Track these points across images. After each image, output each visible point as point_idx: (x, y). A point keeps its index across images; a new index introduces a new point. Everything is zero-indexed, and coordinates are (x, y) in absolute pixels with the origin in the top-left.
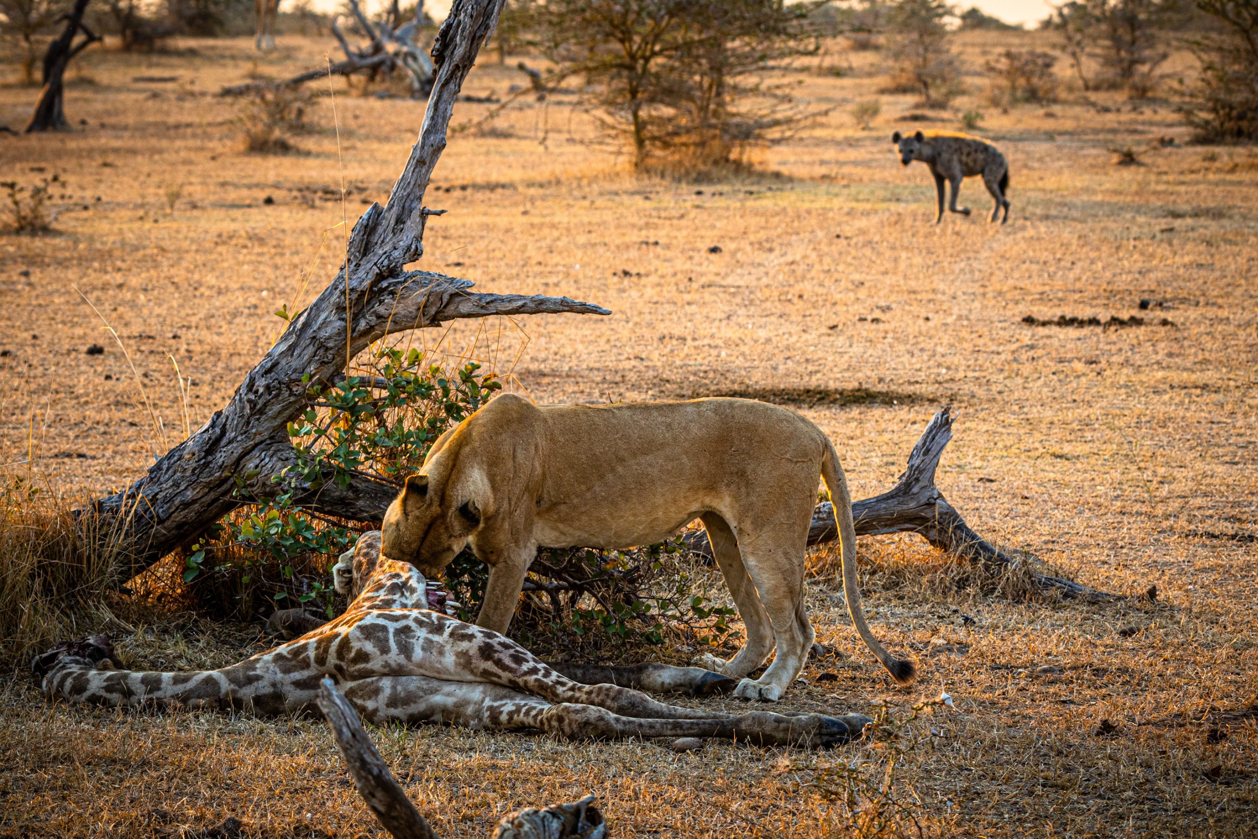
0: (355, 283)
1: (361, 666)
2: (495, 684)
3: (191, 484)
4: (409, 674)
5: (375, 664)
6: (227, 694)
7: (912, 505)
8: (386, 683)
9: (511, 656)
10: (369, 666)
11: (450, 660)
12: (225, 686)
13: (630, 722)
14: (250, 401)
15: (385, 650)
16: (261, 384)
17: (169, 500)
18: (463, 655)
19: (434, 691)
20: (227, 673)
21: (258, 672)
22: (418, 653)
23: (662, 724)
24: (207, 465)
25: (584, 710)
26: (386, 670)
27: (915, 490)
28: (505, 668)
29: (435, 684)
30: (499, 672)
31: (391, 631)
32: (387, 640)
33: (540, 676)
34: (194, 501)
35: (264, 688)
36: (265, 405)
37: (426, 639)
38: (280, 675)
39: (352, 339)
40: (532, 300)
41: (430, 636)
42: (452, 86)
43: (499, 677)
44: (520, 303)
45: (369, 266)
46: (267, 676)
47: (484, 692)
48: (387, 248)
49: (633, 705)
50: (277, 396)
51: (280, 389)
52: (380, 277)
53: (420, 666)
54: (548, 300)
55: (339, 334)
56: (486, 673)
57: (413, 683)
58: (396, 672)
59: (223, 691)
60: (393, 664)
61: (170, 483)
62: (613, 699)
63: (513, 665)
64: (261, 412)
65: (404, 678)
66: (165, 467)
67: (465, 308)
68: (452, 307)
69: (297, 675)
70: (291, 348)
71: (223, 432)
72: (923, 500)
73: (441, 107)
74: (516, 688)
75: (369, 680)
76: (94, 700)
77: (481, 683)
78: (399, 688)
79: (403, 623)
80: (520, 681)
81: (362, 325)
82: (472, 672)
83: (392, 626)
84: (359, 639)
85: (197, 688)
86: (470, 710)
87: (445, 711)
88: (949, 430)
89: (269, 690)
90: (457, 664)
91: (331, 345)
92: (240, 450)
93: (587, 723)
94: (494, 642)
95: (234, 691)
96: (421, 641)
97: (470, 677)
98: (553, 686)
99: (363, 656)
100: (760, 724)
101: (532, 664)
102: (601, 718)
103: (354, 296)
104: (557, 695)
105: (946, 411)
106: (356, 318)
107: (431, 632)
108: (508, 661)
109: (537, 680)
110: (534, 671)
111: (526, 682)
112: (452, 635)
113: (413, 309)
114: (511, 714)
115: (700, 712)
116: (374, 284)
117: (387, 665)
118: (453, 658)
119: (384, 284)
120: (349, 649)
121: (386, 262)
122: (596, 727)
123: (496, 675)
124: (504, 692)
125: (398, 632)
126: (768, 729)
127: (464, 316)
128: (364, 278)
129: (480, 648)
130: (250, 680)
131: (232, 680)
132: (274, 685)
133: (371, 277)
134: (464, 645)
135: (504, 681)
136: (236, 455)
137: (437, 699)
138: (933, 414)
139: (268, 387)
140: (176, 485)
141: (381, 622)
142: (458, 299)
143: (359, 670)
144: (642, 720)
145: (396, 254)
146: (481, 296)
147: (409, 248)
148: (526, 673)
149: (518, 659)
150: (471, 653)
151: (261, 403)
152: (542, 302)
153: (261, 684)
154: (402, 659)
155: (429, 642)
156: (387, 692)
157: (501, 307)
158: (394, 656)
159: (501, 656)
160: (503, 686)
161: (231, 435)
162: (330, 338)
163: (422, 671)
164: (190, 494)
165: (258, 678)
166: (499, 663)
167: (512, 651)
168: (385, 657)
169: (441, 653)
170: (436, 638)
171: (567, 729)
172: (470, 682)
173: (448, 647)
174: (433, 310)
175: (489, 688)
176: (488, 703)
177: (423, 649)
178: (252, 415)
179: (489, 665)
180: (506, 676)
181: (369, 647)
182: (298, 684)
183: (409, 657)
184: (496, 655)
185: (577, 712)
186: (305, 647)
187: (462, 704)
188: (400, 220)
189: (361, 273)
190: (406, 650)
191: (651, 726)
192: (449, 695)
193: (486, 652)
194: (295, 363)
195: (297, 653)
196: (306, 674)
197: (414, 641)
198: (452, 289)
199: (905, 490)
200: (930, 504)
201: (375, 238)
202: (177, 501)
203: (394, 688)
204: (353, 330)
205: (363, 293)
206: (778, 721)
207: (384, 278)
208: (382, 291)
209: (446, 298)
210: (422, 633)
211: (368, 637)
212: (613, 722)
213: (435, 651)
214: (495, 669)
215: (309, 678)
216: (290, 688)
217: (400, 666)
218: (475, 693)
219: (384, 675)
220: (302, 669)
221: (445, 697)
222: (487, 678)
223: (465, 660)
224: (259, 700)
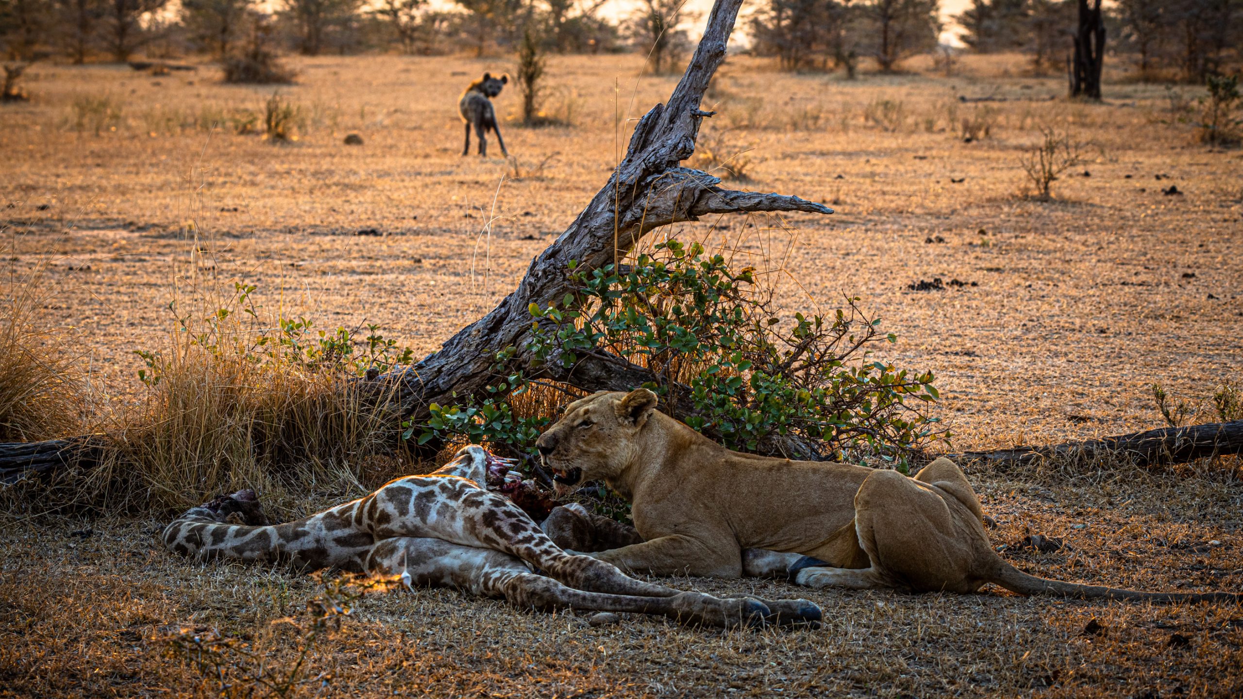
0: (624, 177)
1: (384, 526)
2: (494, 549)
3: (474, 358)
4: (425, 536)
5: (395, 525)
6: (275, 548)
8: (402, 542)
9: (512, 525)
11: (459, 525)
12: (275, 541)
13: (575, 595)
14: (530, 284)
15: (403, 512)
16: (541, 268)
17: (451, 373)
18: (470, 520)
19: (444, 553)
20: (279, 530)
21: (306, 528)
22: (433, 517)
23: (604, 599)
24: (488, 341)
25: (535, 580)
26: (404, 531)
28: (503, 535)
29: (447, 546)
30: (498, 538)
31: (415, 494)
32: (407, 502)
33: (531, 545)
34: (474, 375)
35: (308, 543)
36: (542, 288)
37: (444, 503)
38: (324, 532)
39: (620, 230)
41: (448, 502)
43: (498, 544)
44: (757, 200)
45: (639, 161)
46: (313, 532)
47: (486, 559)
48: (656, 146)
50: (553, 279)
51: (555, 274)
52: (647, 172)
53: (434, 529)
54: (780, 198)
55: (607, 224)
56: (487, 539)
57: (425, 544)
58: (413, 533)
59: (272, 545)
60: (409, 525)
61: (457, 356)
62: (583, 570)
63: (510, 533)
64: (539, 294)
65: (419, 540)
66: (456, 341)
67: (713, 204)
68: (703, 202)
69: (339, 533)
70: (573, 236)
71: (507, 313)
73: (720, 15)
74: (512, 555)
75: (390, 540)
77: (486, 549)
78: (412, 548)
80: (514, 548)
81: (628, 216)
82: (478, 538)
83: (416, 490)
84: (383, 501)
85: (252, 541)
86: (473, 574)
87: (452, 573)
89: (313, 545)
90: (465, 529)
91: (599, 234)
92: (517, 329)
93: (533, 594)
94: (499, 510)
95: (281, 546)
96: (439, 505)
97: (477, 543)
98: (540, 555)
99: (385, 518)
100: (690, 604)
101: (530, 532)
102: (547, 589)
103: (623, 189)
104: (539, 564)
106: (622, 213)
107: (450, 498)
108: (506, 529)
109: (528, 549)
110: (529, 539)
111: (518, 550)
112: (465, 501)
113: (670, 203)
116: (642, 178)
117: (404, 526)
118: (462, 522)
119: (649, 179)
120: (376, 509)
121: (653, 159)
122: (541, 598)
123: (495, 542)
124: (501, 559)
125: (421, 496)
126: (696, 609)
127: (714, 211)
128: (633, 174)
129: (484, 515)
130: (297, 536)
131: (282, 535)
132: (318, 541)
133: (639, 172)
134: (472, 510)
135: (502, 548)
136: (513, 333)
137: (446, 562)
139: (544, 271)
140: (461, 359)
141: (408, 486)
142: (708, 195)
143: (382, 530)
144: (587, 593)
145: (663, 151)
146: (727, 194)
147: (676, 146)
148: (520, 542)
149: (517, 528)
150: (476, 519)
151: (539, 284)
152: (775, 200)
153: (306, 539)
154: (418, 521)
155: (446, 506)
156: (401, 552)
157: (743, 203)
158: (411, 518)
159: (501, 524)
160: (499, 551)
161: (513, 314)
162: (599, 228)
163: (437, 534)
164: (471, 368)
165: (305, 534)
166: (498, 530)
167: (514, 520)
168: (403, 518)
169: (453, 518)
170: (452, 503)
172: (478, 548)
173: (459, 512)
174: (687, 205)
175: (492, 553)
176: (487, 569)
177: (438, 513)
178: (531, 297)
179: (489, 532)
180: (503, 542)
181: (391, 508)
182: (339, 541)
183: (424, 520)
184: (497, 523)
185: (529, 581)
186: (351, 508)
187: (466, 567)
188: (672, 120)
189: (631, 169)
190: (422, 512)
192: (455, 557)
193: (490, 518)
194: (574, 250)
195: (343, 512)
196: (347, 532)
197: (432, 505)
198: (702, 186)
201: (651, 137)
202: (459, 374)
203: (407, 548)
204: (620, 221)
205: (631, 187)
206: (706, 601)
207: (650, 174)
208: (648, 185)
209: (697, 193)
210: (442, 498)
211: (391, 500)
212: (558, 593)
213: (448, 515)
214: (494, 536)
215: (350, 536)
216: (332, 544)
217: (416, 528)
218: (478, 558)
219: (403, 535)
220: (345, 527)
221: (452, 560)
222: (489, 544)
223: (471, 524)
224: (303, 554)
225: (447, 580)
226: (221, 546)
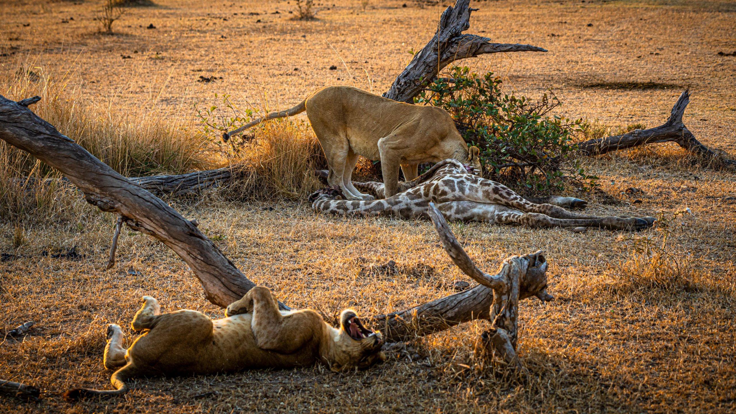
0: (441, 39)
1: (444, 197)
4: (463, 200)
5: (450, 196)
6: (387, 209)
7: (673, 130)
8: (454, 204)
9: (506, 193)
10: (447, 197)
11: (480, 194)
12: (386, 206)
13: (556, 220)
14: (398, 88)
15: (453, 190)
16: (402, 81)
18: (486, 192)
19: (474, 207)
20: (387, 200)
21: (400, 200)
22: (467, 192)
23: (570, 221)
25: (538, 215)
26: (454, 198)
27: (674, 124)
28: (504, 197)
29: (474, 204)
30: (502, 199)
31: (456, 182)
32: (454, 186)
35: (403, 206)
36: (404, 90)
37: (470, 185)
38: (409, 201)
39: (440, 62)
40: (515, 46)
41: (472, 184)
43: (502, 201)
44: (510, 47)
45: (447, 32)
46: (404, 201)
47: (495, 208)
48: (455, 24)
49: (557, 212)
50: (409, 86)
51: (410, 83)
52: (452, 37)
53: (468, 196)
54: (521, 46)
55: (435, 60)
56: (495, 199)
57: (465, 204)
58: (458, 199)
59: (385, 207)
62: (549, 210)
63: (507, 196)
64: (403, 93)
65: (462, 202)
67: (487, 49)
68: (481, 49)
69: (416, 201)
70: (415, 66)
72: (677, 128)
74: (508, 206)
75: (447, 203)
76: (333, 212)
78: (460, 206)
79: (460, 179)
80: (510, 203)
81: (445, 57)
82: (489, 199)
83: (456, 181)
84: (442, 186)
85: (374, 206)
86: (489, 216)
87: (478, 215)
88: (688, 99)
89: (406, 207)
90: (484, 196)
91: (431, 65)
93: (539, 221)
94: (499, 187)
95: (389, 208)
96: (468, 186)
97: (489, 201)
98: (524, 205)
99: (444, 193)
100: (611, 221)
101: (515, 196)
102: (545, 219)
103: (441, 44)
104: (525, 208)
105: (687, 91)
106: (442, 54)
108: (505, 195)
109: (517, 202)
110: (516, 198)
111: (512, 203)
112: (481, 184)
113: (465, 50)
114: (507, 217)
116: (449, 39)
117: (454, 196)
118: (482, 193)
119: (454, 40)
120: (439, 190)
121: (454, 31)
122: (542, 223)
123: (500, 200)
124: (504, 208)
125: (459, 183)
126: (614, 223)
127: (486, 53)
128: (445, 37)
129: (493, 189)
130: (397, 203)
131: (389, 203)
132: (407, 205)
133: (448, 37)
134: (486, 188)
135: (503, 203)
137: (476, 210)
138: (681, 93)
139: (405, 83)
141: (451, 178)
142: (484, 46)
143: (443, 199)
144: (561, 219)
145: (458, 27)
146: (494, 45)
147: (464, 25)
148: (512, 200)
149: (509, 194)
150: (489, 191)
151: (402, 89)
152: (519, 47)
153: (401, 204)
154: (460, 194)
155: (472, 187)
156: (455, 208)
157: (502, 49)
158: (457, 193)
159: (502, 192)
160: (503, 205)
162: (431, 62)
163: (469, 199)
165: (400, 202)
166: (501, 195)
168: (453, 193)
169: (477, 191)
170: (474, 185)
171: (530, 223)
172: (489, 204)
173: (479, 189)
174: (474, 50)
175: (497, 206)
176: (496, 213)
177: (469, 189)
178: (399, 94)
179: (497, 196)
180: (504, 200)
181: (447, 189)
182: (417, 204)
183: (463, 193)
184: (500, 192)
185: (534, 216)
186: (419, 189)
187: (486, 213)
188: (460, 13)
189: (444, 35)
190: (462, 190)
191: (565, 222)
192: (480, 208)
193: (496, 191)
194: (417, 72)
195: (416, 192)
196: (420, 200)
197: (465, 186)
198: (482, 42)
199: (670, 124)
200: (680, 130)
201: (449, 21)
203: (458, 206)
204: (441, 59)
205: (445, 43)
207: (454, 37)
208: (453, 42)
209: (479, 45)
210: (469, 183)
211: (446, 185)
212: (549, 220)
213: (474, 190)
214: (499, 198)
215: (422, 202)
216: (414, 206)
217: (460, 196)
218: (491, 208)
219: (454, 200)
220: (418, 198)
221: (479, 210)
222: (496, 202)
223: (487, 194)
224: (401, 211)
226: (359, 209)
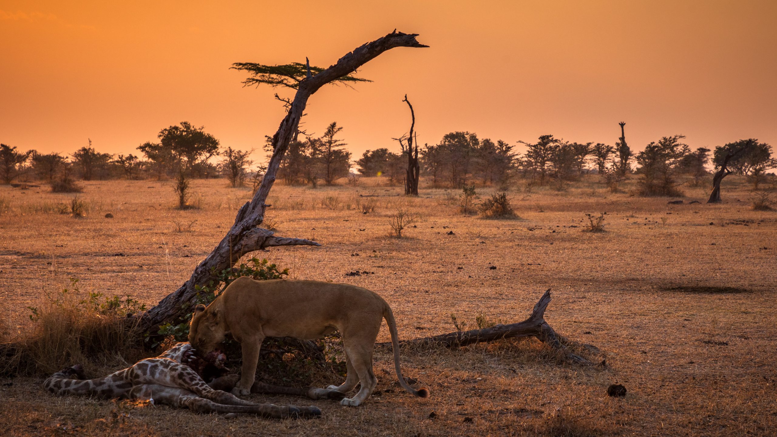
0: (234, 232)
1: (137, 380)
2: (183, 388)
3: (172, 308)
4: (153, 383)
5: (141, 379)
8: (144, 387)
11: (168, 378)
12: (92, 386)
13: (218, 406)
14: (195, 277)
15: (145, 374)
16: (200, 269)
17: (163, 314)
18: (172, 377)
19: (162, 391)
20: (93, 381)
21: (105, 381)
22: (157, 375)
23: (230, 408)
24: (178, 301)
25: (201, 400)
26: (145, 382)
27: (534, 320)
28: (186, 383)
29: (163, 388)
31: (150, 366)
32: (146, 370)
33: (198, 387)
34: (172, 315)
35: (105, 387)
36: (200, 278)
38: (112, 382)
39: (233, 254)
40: (293, 240)
41: (163, 369)
42: (277, 157)
44: (289, 241)
45: (240, 225)
47: (180, 392)
48: (247, 219)
49: (226, 399)
50: (205, 275)
51: (205, 272)
52: (243, 230)
53: (158, 380)
54: (299, 240)
55: (227, 252)
56: (180, 384)
57: (155, 387)
58: (149, 383)
60: (147, 379)
61: (165, 307)
62: (220, 397)
63: (189, 382)
64: (199, 281)
65: (151, 385)
66: (164, 301)
67: (272, 242)
68: (267, 242)
69: (118, 383)
70: (213, 257)
71: (186, 289)
72: (538, 324)
73: (273, 165)
75: (139, 385)
76: (52, 390)
77: (180, 388)
78: (149, 389)
79: (156, 363)
80: (191, 388)
81: (236, 248)
82: (176, 384)
83: (150, 364)
84: (136, 369)
85: (82, 386)
86: (175, 399)
87: (166, 399)
89: (108, 388)
90: (171, 380)
91: (224, 256)
92: (190, 296)
93: (200, 406)
94: (185, 372)
96: (160, 370)
97: (176, 386)
99: (137, 376)
100: (266, 409)
101: (197, 381)
102: (207, 404)
103: (233, 237)
104: (202, 394)
106: (233, 247)
107: (164, 367)
108: (188, 380)
109: (197, 388)
110: (197, 384)
111: (193, 388)
112: (170, 368)
113: (253, 242)
115: (252, 403)
116: (242, 232)
117: (145, 380)
119: (244, 233)
120: (134, 373)
121: (246, 224)
123: (183, 385)
124: (186, 392)
125: (152, 367)
126: (269, 411)
127: (272, 246)
128: (238, 231)
129: (179, 374)
130: (101, 384)
132: (109, 386)
133: (240, 230)
134: (173, 373)
135: (186, 388)
136: (188, 297)
137: (163, 394)
138: (545, 290)
139: (201, 271)
140: (167, 308)
141: (147, 362)
142: (269, 239)
144: (223, 405)
145: (250, 221)
146: (277, 238)
147: (255, 219)
149: (192, 379)
150: (175, 376)
151: (199, 277)
152: (297, 241)
153: (105, 385)
154: (151, 378)
155: (162, 371)
156: (144, 390)
157: (284, 242)
158: (148, 376)
159: (186, 378)
160: (185, 389)
161: (188, 289)
162: (224, 253)
163: (158, 383)
164: (171, 312)
165: (104, 383)
166: (184, 381)
167: (191, 376)
168: (145, 376)
169: (166, 376)
170: (165, 370)
172: (176, 388)
173: (168, 373)
174: (260, 243)
176: (180, 396)
177: (160, 374)
178: (196, 282)
179: (180, 381)
180: (186, 385)
181: (139, 372)
182: (118, 386)
183: (153, 377)
184: (184, 377)
185: (198, 401)
186: (123, 372)
187: (172, 396)
188: (253, 208)
189: (237, 228)
190: (153, 374)
191: (226, 408)
192: (167, 392)
193: (181, 376)
194: (213, 262)
195: (120, 374)
196: (122, 382)
197: (157, 370)
198: (267, 235)
199: (531, 320)
201: (245, 215)
202: (166, 315)
203: (147, 389)
204: (233, 250)
205: (237, 236)
206: (273, 408)
207: (245, 230)
208: (244, 235)
209: (264, 238)
210: (161, 368)
211: (139, 369)
212: (211, 406)
213: (163, 375)
214: (183, 383)
215: (123, 384)
216: (115, 388)
217: (150, 380)
218: (177, 392)
219: (145, 383)
220: (121, 380)
221: (166, 393)
222: (181, 386)
223: (173, 378)
224: (103, 392)
225: (164, 401)
226: (69, 388)
